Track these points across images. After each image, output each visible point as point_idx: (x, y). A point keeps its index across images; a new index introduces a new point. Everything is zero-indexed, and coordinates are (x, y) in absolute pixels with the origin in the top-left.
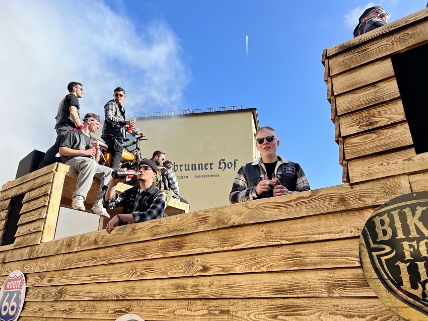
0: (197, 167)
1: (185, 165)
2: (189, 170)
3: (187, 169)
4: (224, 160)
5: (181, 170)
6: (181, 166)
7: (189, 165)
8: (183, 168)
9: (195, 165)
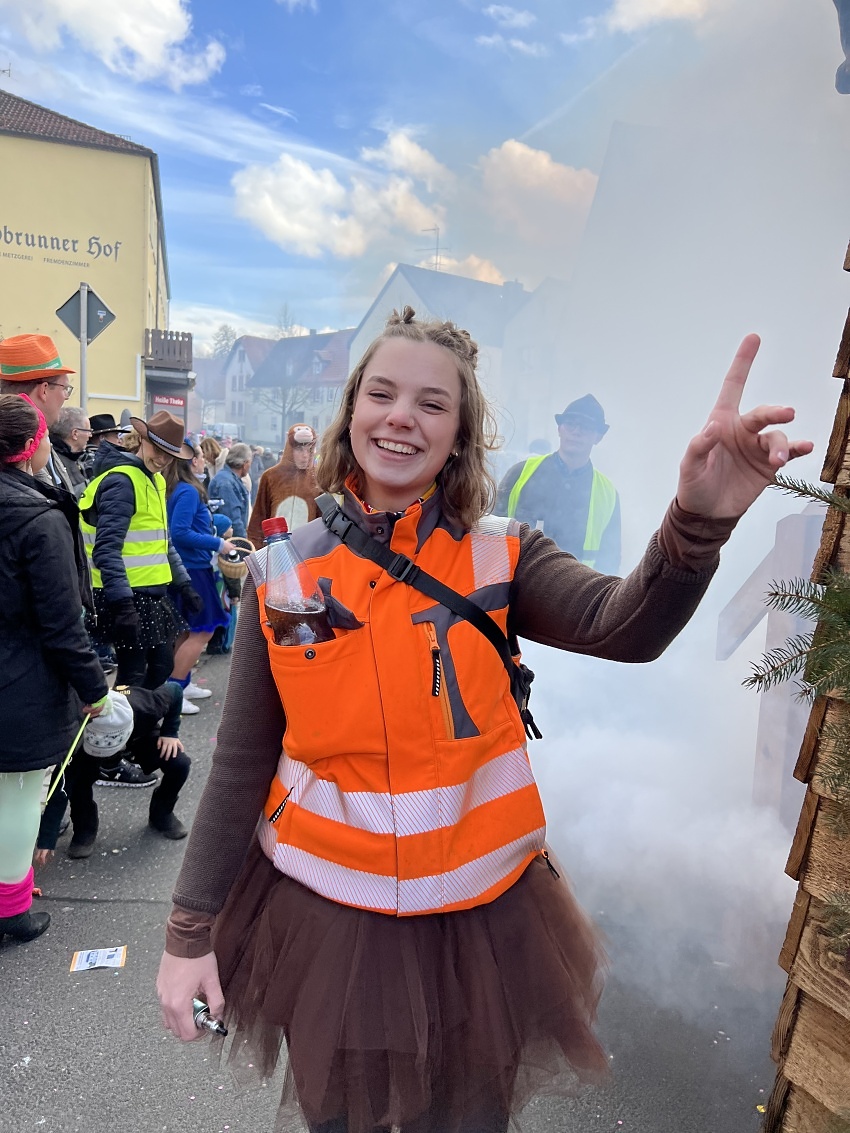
0: (49, 243)
1: (27, 235)
2: (33, 244)
3: (30, 242)
4: (97, 239)
5: (19, 244)
6: (18, 235)
7: (32, 236)
8: (22, 239)
9: (45, 237)
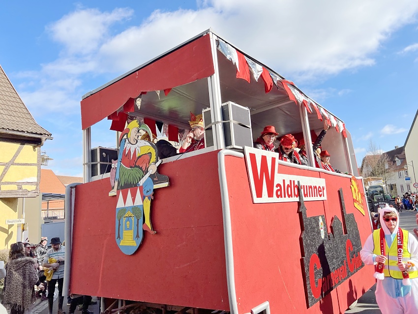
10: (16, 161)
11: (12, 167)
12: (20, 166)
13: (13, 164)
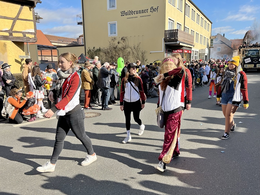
0: (141, 12)
2: (138, 13)
4: (153, 7)
5: (135, 14)
7: (138, 11)
9: (140, 11)
10: (20, 17)
11: (18, 22)
12: (22, 21)
13: (18, 19)
